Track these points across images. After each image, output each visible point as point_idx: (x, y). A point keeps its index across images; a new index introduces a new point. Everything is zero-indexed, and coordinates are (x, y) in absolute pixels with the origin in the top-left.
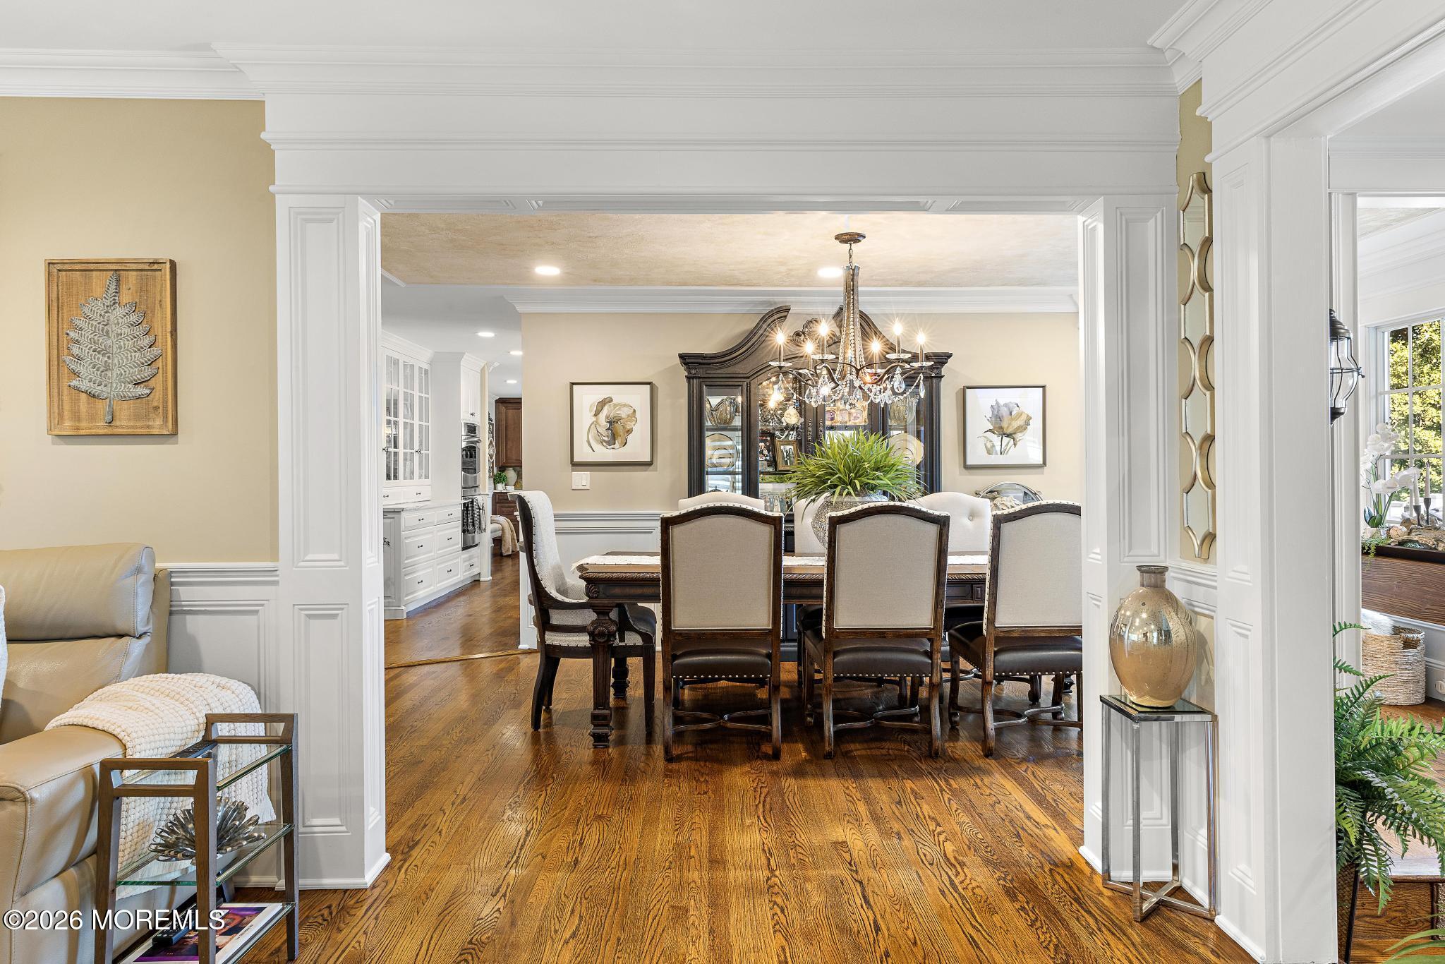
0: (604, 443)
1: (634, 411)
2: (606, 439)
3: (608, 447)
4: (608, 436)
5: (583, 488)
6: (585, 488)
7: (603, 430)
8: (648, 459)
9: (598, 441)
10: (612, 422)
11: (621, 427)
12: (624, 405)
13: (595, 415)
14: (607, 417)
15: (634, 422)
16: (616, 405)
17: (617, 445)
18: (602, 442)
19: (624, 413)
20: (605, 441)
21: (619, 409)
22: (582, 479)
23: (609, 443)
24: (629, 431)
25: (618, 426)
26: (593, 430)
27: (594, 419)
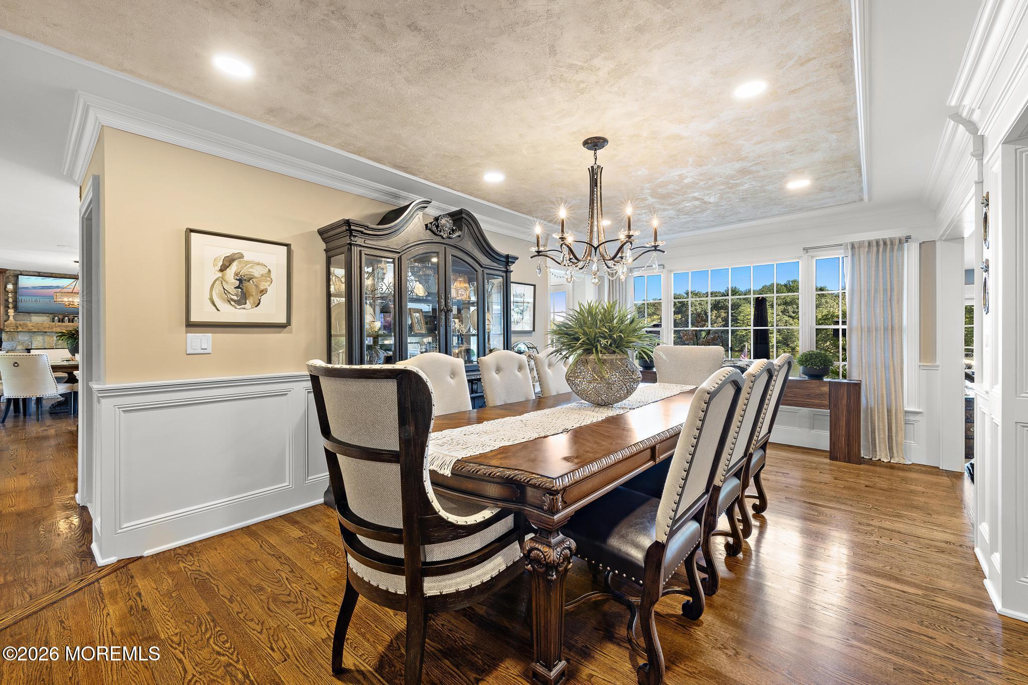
0: (232, 303)
1: (269, 271)
2: (235, 298)
3: (238, 307)
4: (236, 295)
5: (202, 352)
6: (206, 351)
7: (231, 288)
8: (283, 320)
9: (224, 300)
10: (242, 281)
11: (254, 287)
12: (258, 264)
13: (221, 270)
14: (236, 274)
15: (269, 283)
16: (247, 263)
17: (248, 305)
18: (229, 301)
19: (257, 272)
20: (232, 300)
21: (251, 267)
22: (202, 341)
23: (239, 302)
24: (263, 292)
25: (250, 286)
26: (218, 287)
27: (220, 274)
